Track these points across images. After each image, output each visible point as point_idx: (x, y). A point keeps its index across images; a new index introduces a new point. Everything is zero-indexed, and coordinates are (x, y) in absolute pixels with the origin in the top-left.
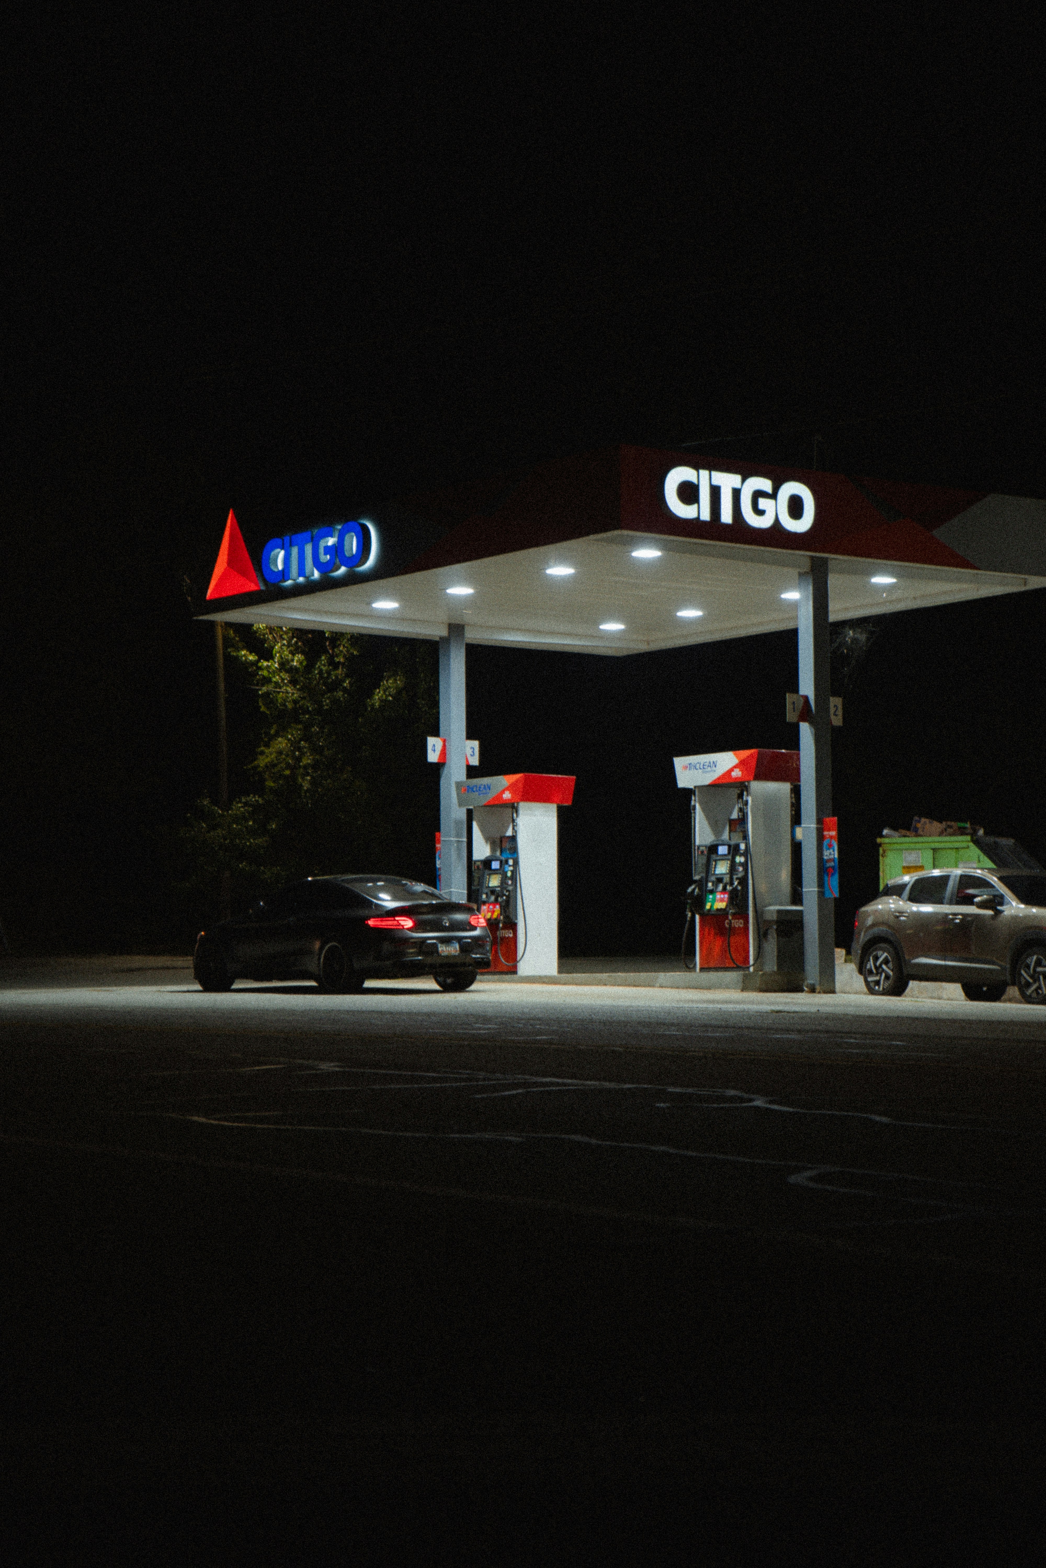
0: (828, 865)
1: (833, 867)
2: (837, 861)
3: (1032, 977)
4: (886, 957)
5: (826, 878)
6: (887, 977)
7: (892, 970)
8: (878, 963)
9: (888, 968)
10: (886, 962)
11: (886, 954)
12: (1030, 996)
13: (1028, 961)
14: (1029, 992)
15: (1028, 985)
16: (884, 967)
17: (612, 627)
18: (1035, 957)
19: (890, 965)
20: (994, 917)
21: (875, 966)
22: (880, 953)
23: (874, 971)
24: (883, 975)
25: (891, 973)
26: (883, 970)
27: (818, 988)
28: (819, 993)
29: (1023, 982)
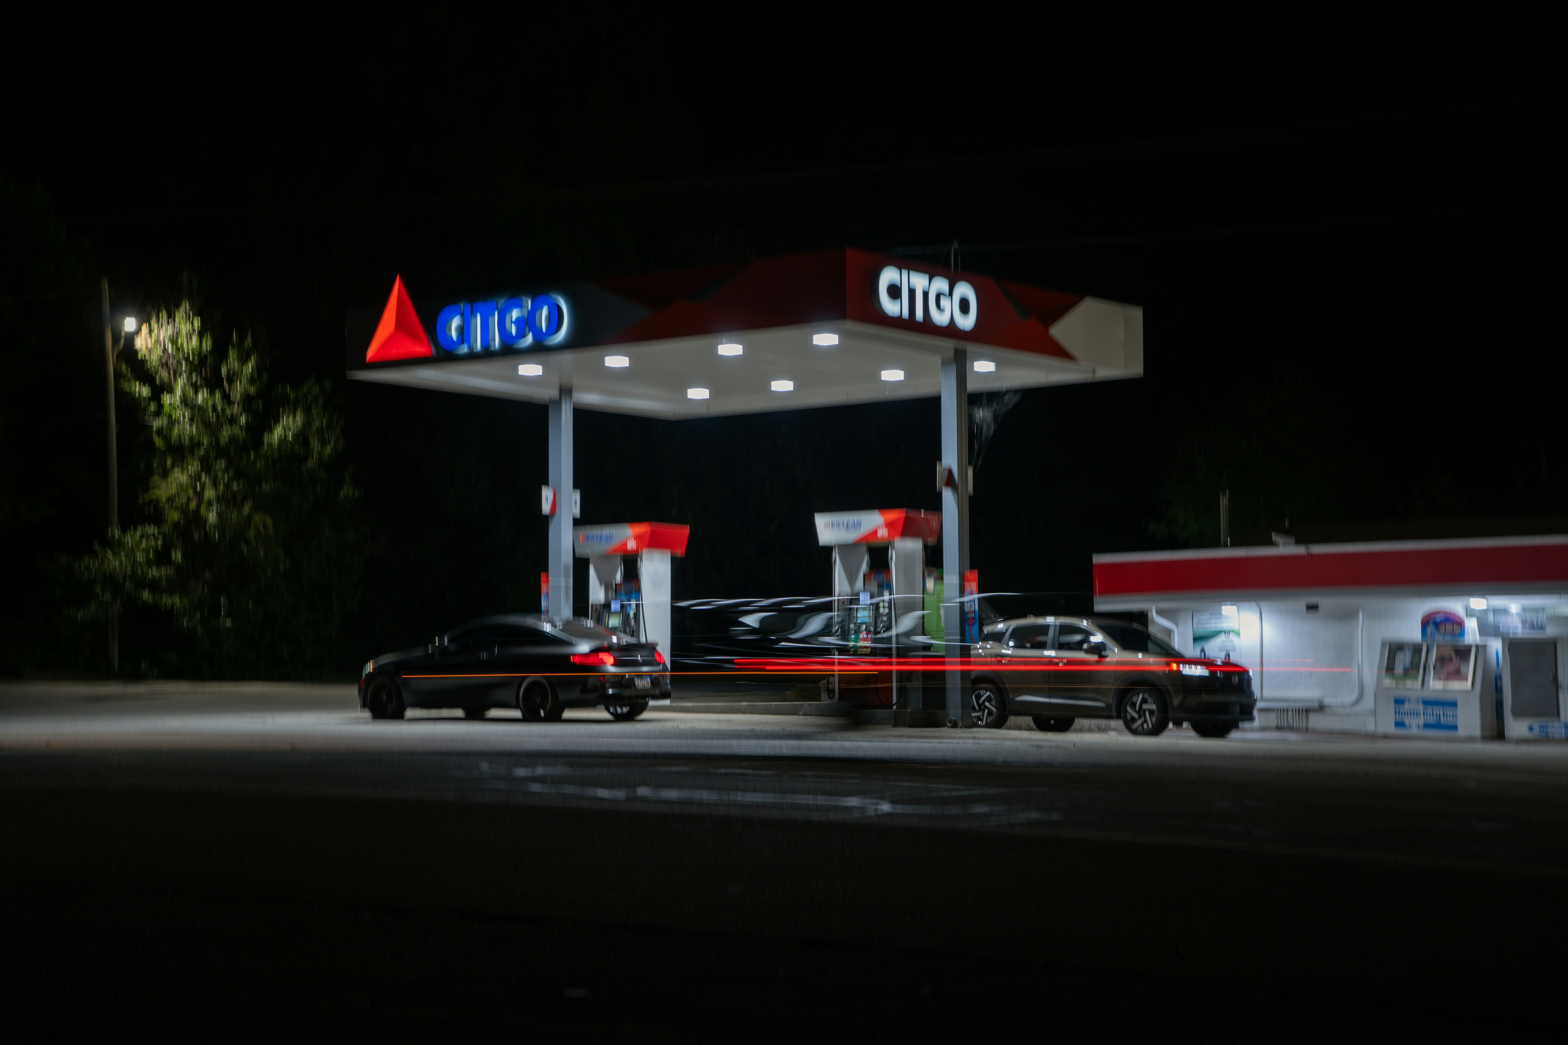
0: (969, 616)
1: (974, 618)
2: (977, 613)
3: (1138, 713)
4: (989, 696)
5: (967, 628)
6: (990, 713)
7: (995, 707)
8: (981, 701)
9: (992, 705)
10: (989, 699)
11: (988, 693)
12: (1136, 729)
13: (1134, 699)
14: (1134, 726)
15: (1134, 720)
16: (987, 704)
17: (698, 393)
18: (1141, 696)
19: (994, 702)
20: (1098, 662)
21: (978, 702)
22: (982, 692)
23: (977, 708)
24: (986, 711)
25: (994, 710)
26: (986, 707)
27: (960, 724)
28: (961, 728)
29: (1129, 717)
